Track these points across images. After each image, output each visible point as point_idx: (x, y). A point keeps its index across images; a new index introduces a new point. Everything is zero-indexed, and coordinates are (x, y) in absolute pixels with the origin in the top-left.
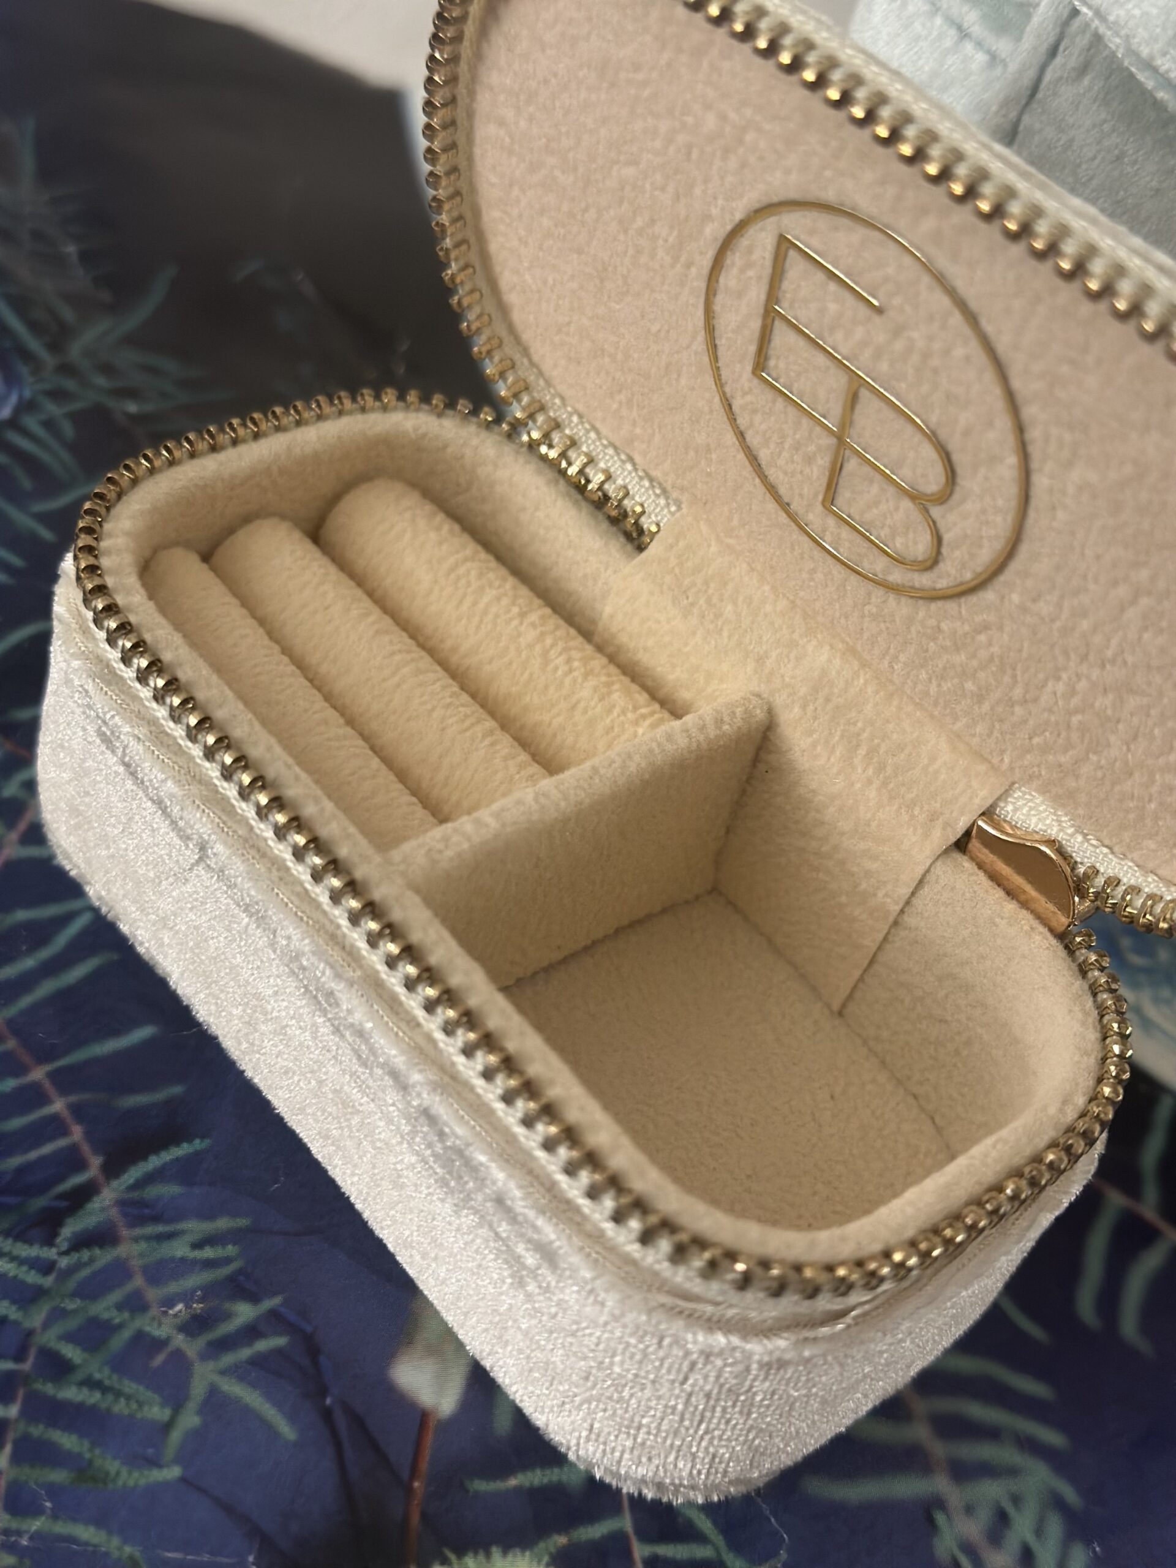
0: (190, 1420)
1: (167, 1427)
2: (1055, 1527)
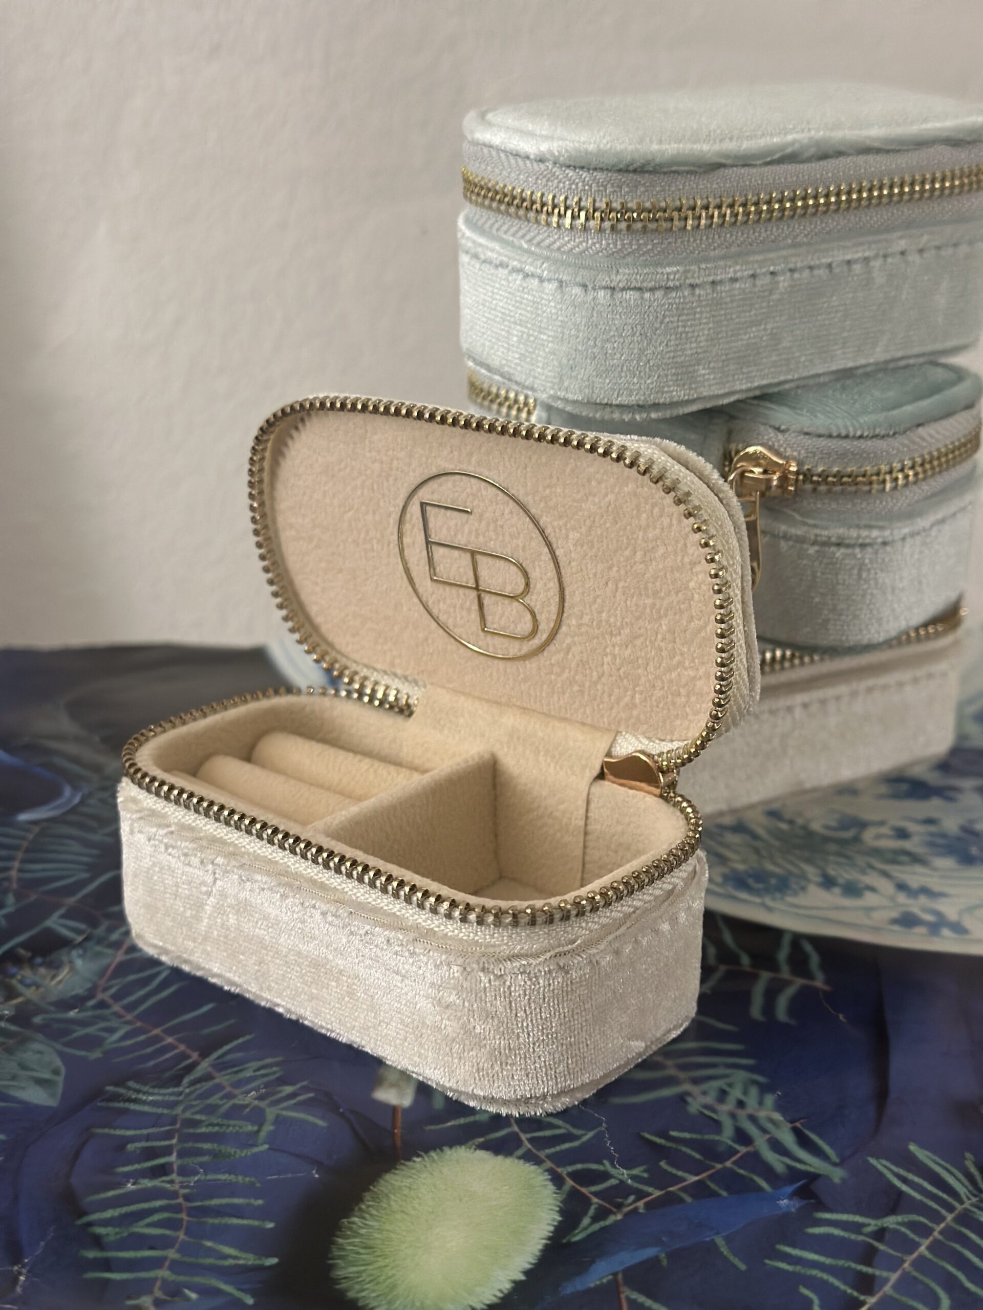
0: (268, 1128)
1: (258, 1132)
2: (754, 1091)
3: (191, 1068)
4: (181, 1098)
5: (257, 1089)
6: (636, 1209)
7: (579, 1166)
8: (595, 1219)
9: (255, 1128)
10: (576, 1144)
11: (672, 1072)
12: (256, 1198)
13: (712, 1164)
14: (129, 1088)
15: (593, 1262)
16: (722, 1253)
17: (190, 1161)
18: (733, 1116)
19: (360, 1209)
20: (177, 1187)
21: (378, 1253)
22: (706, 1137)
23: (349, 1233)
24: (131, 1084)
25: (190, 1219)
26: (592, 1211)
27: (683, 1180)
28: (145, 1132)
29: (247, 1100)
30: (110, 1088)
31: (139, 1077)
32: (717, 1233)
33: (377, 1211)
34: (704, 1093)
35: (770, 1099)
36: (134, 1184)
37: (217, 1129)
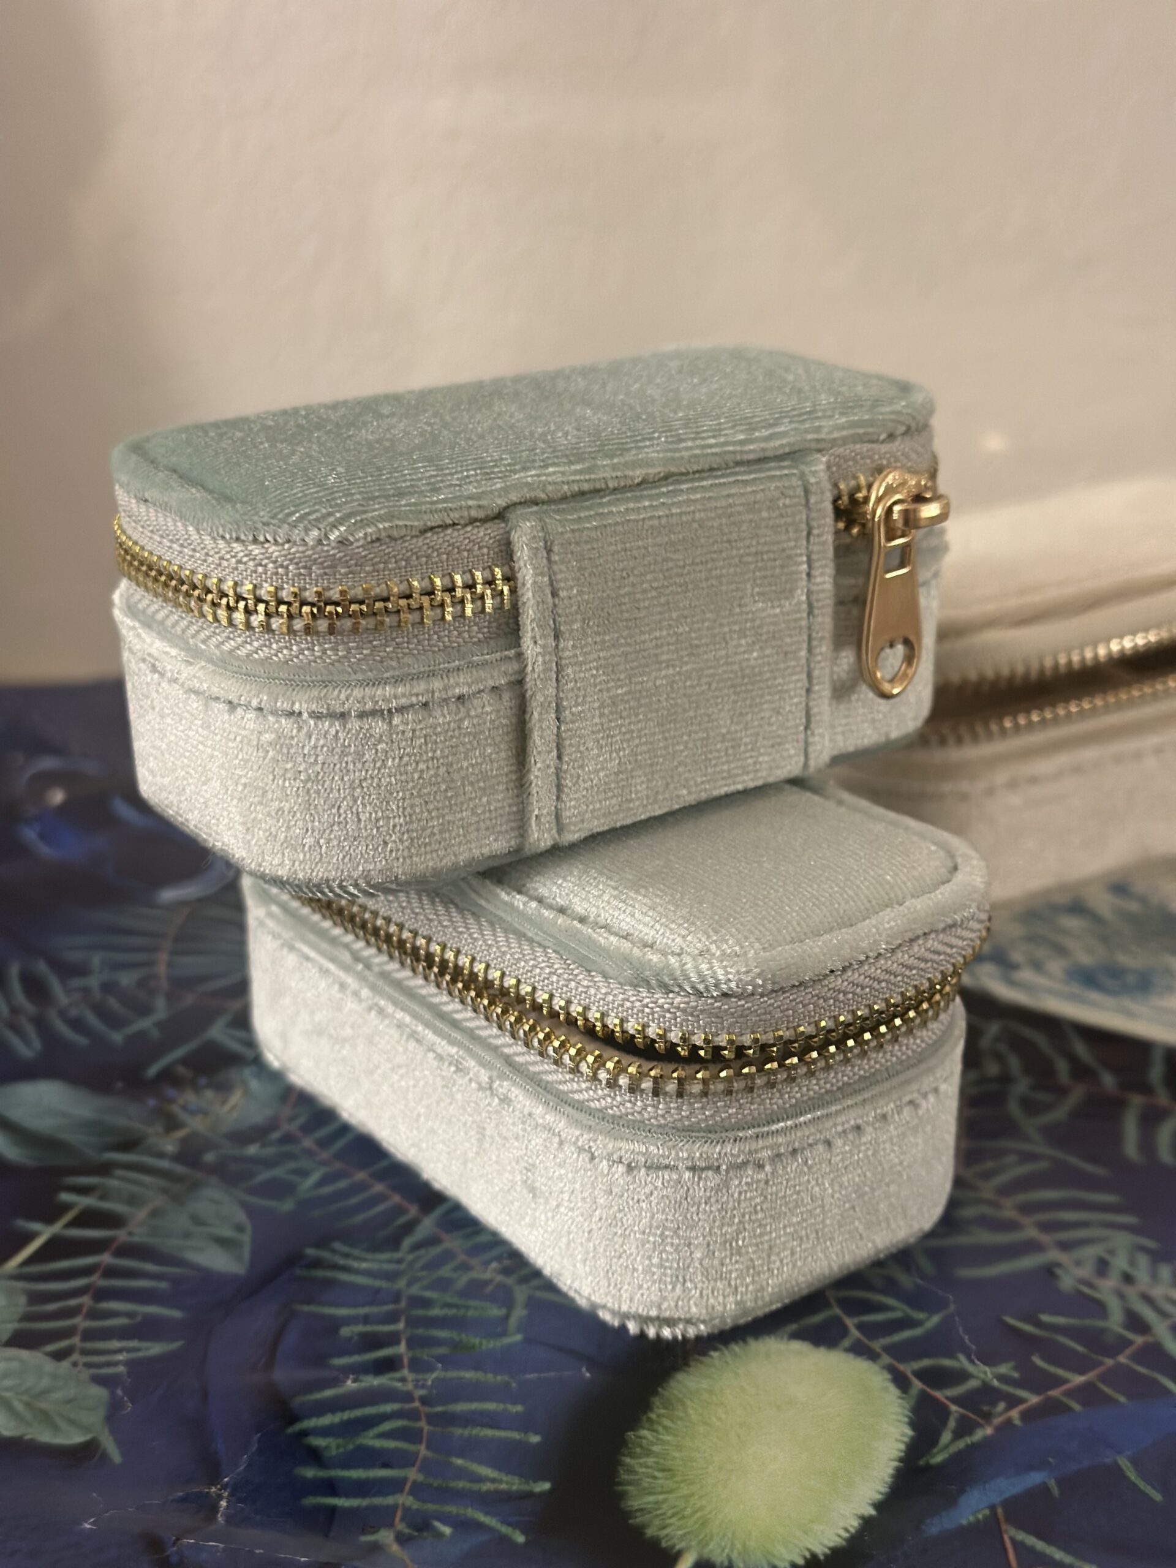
0: (519, 1312)
1: (507, 1317)
2: (1143, 1261)
3: (409, 1227)
4: (403, 1266)
5: (498, 1256)
6: (1009, 1422)
7: (926, 1363)
8: (958, 1435)
9: (503, 1311)
10: (917, 1332)
11: (1032, 1233)
12: (515, 1403)
13: (1100, 1358)
14: (333, 1251)
15: (962, 1491)
16: (1127, 1479)
17: (425, 1354)
18: (1121, 1296)
19: (650, 1420)
20: (410, 1386)
21: (679, 1478)
22: (1088, 1322)
23: (638, 1450)
24: (337, 1245)
25: (431, 1428)
26: (952, 1423)
27: (1066, 1381)
28: (362, 1311)
29: (487, 1275)
30: (311, 1252)
31: (347, 1236)
32: (1119, 1453)
33: (672, 1421)
34: (1078, 1263)
35: (1165, 1271)
36: (354, 1381)
37: (453, 1311)
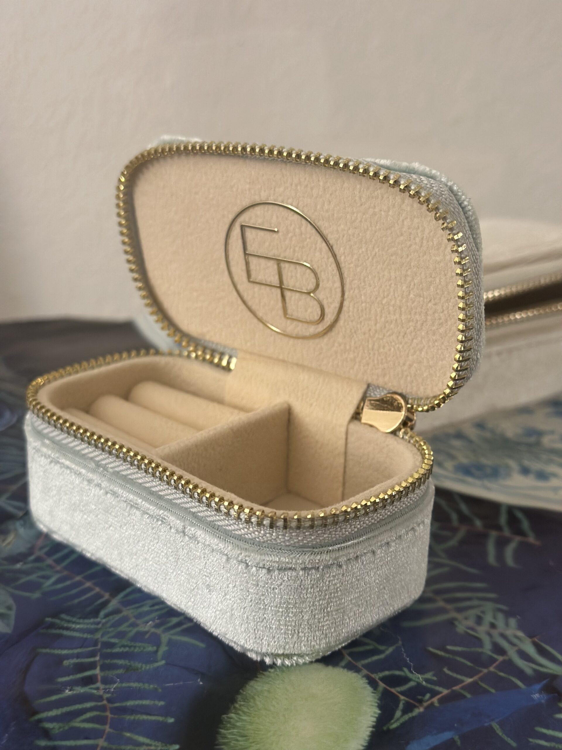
3: (105, 604)
5: (153, 620)
6: (432, 704)
7: (387, 673)
8: (405, 711)
9: (155, 648)
10: (382, 656)
11: (441, 604)
12: (160, 700)
13: (480, 669)
14: (62, 620)
15: (408, 743)
16: (498, 735)
17: (110, 674)
18: (490, 635)
19: (235, 708)
20: (101, 693)
21: (251, 741)
22: (473, 649)
23: (229, 725)
24: (63, 616)
25: (113, 716)
26: (401, 706)
27: (462, 681)
28: (76, 651)
29: (146, 629)
30: (49, 619)
31: (68, 611)
32: (493, 720)
33: (248, 709)
34: (466, 618)
35: (513, 622)
36: (70, 690)
37: (127, 649)
